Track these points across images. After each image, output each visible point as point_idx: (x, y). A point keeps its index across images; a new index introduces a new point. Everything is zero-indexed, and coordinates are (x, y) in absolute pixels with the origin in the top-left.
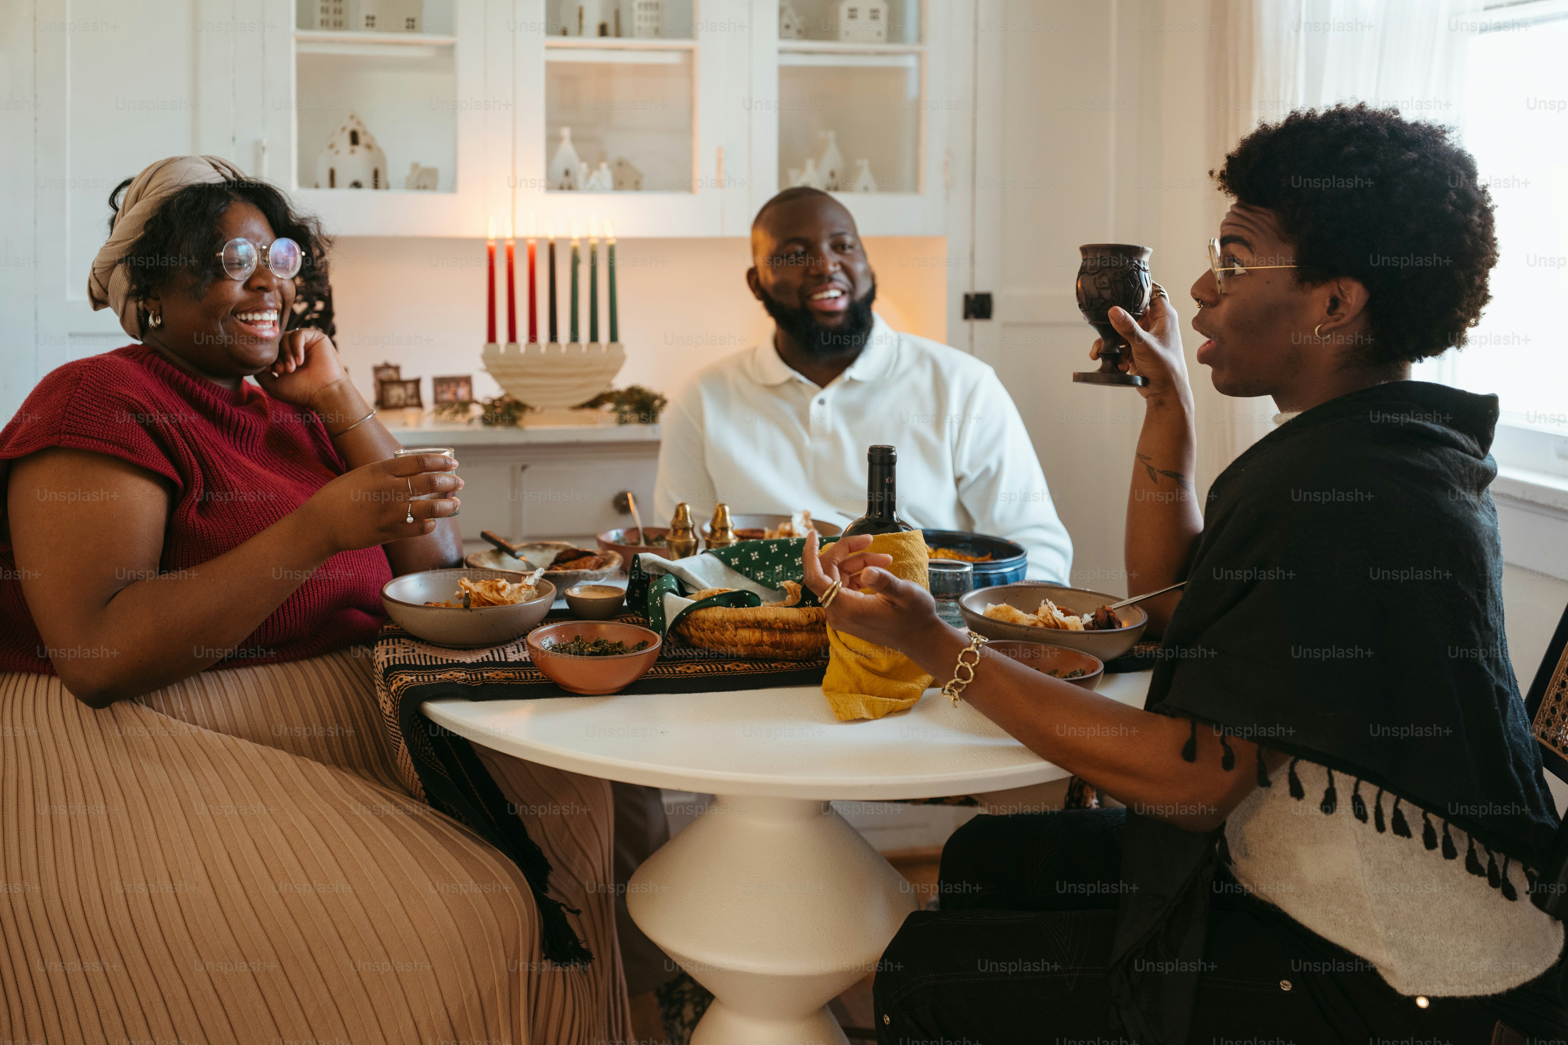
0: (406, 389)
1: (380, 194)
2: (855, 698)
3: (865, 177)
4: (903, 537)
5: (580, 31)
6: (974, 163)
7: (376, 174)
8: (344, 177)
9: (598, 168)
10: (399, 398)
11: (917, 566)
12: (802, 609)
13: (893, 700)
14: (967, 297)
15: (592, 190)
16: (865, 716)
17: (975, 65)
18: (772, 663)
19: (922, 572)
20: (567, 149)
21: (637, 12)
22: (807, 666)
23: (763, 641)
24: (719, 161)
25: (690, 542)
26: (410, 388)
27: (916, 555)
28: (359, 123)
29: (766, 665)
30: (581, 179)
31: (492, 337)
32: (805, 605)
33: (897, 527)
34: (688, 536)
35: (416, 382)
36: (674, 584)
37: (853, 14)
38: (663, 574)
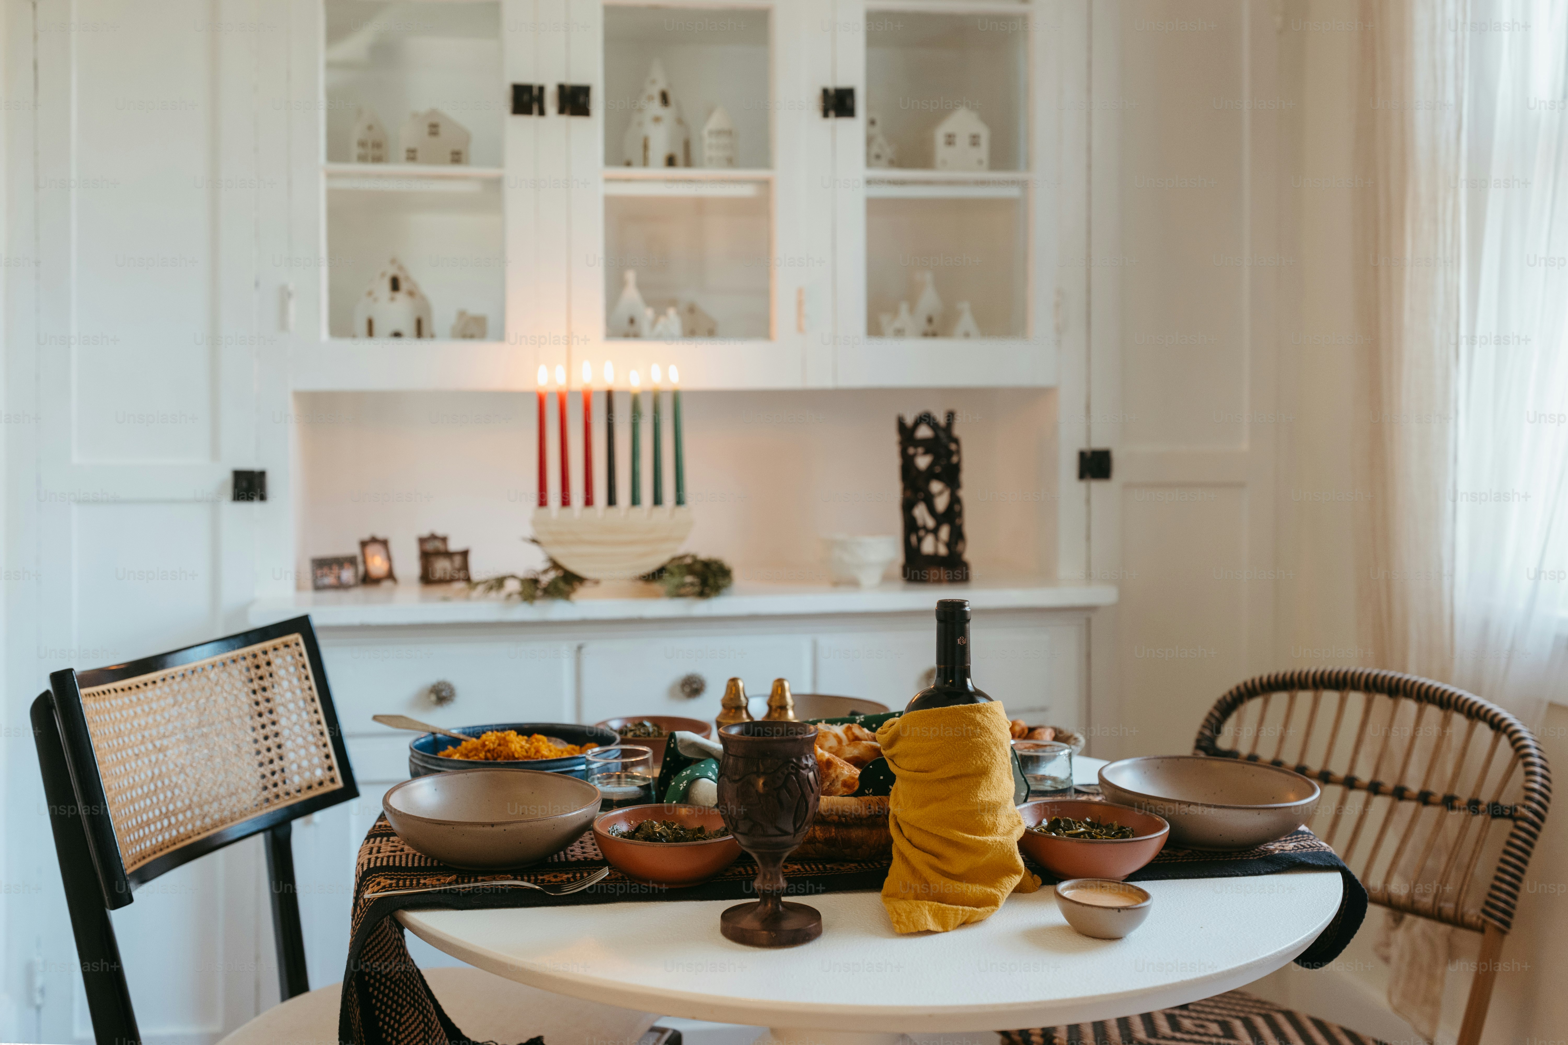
0: (452, 561)
1: (423, 345)
2: (920, 905)
3: (967, 321)
4: (979, 710)
5: (645, 163)
6: (1089, 304)
7: (419, 323)
8: (383, 326)
9: (665, 314)
10: (445, 570)
11: (996, 745)
12: (861, 798)
13: (966, 908)
14: (1082, 455)
15: (659, 337)
16: (932, 926)
17: (1089, 194)
18: (828, 863)
19: (1003, 752)
20: (631, 295)
21: (708, 140)
22: (869, 867)
23: (815, 837)
24: (800, 304)
26: (458, 560)
27: (995, 731)
28: (401, 268)
29: (820, 866)
30: (645, 327)
31: (543, 502)
32: (864, 794)
33: (971, 697)
34: (740, 716)
35: (465, 554)
36: (713, 771)
37: (950, 140)
38: (701, 758)
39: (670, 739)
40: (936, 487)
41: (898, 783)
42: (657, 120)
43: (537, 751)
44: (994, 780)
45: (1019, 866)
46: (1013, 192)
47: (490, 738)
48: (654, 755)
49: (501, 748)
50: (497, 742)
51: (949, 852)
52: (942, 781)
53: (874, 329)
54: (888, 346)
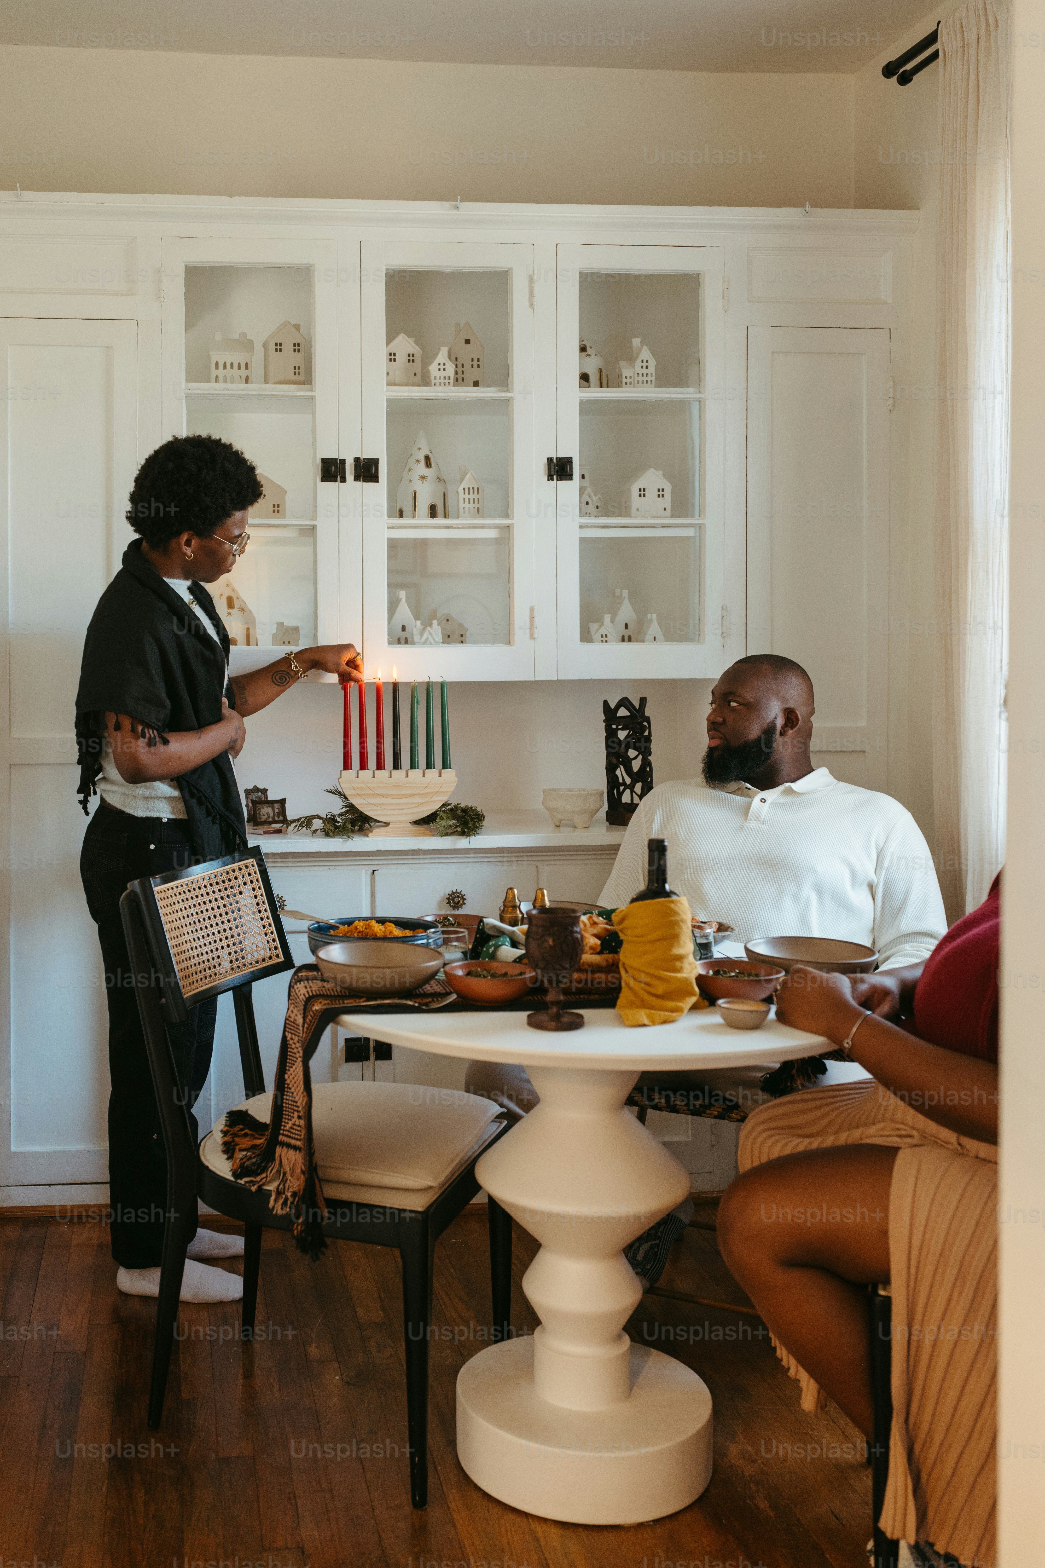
0: (272, 808)
1: (251, 648)
2: (640, 1012)
3: (655, 629)
4: (673, 902)
5: (415, 513)
6: (748, 619)
7: (248, 632)
9: (430, 625)
10: (269, 815)
11: (682, 922)
12: (602, 955)
15: (425, 643)
16: (646, 1022)
17: (747, 533)
19: (686, 926)
20: (405, 609)
21: (461, 496)
24: (532, 618)
25: (517, 917)
26: (277, 807)
27: (682, 914)
28: (235, 591)
30: (416, 634)
31: (347, 764)
32: (603, 953)
33: (668, 895)
34: (516, 912)
35: (282, 802)
36: (508, 942)
37: (642, 493)
38: (499, 935)
39: (480, 923)
40: (632, 753)
41: (625, 945)
42: (423, 478)
43: (391, 933)
44: (682, 942)
45: (695, 991)
46: (690, 532)
47: (360, 925)
48: (469, 934)
49: (368, 930)
50: (364, 927)
51: (655, 982)
52: (651, 942)
53: (586, 636)
54: (595, 648)
